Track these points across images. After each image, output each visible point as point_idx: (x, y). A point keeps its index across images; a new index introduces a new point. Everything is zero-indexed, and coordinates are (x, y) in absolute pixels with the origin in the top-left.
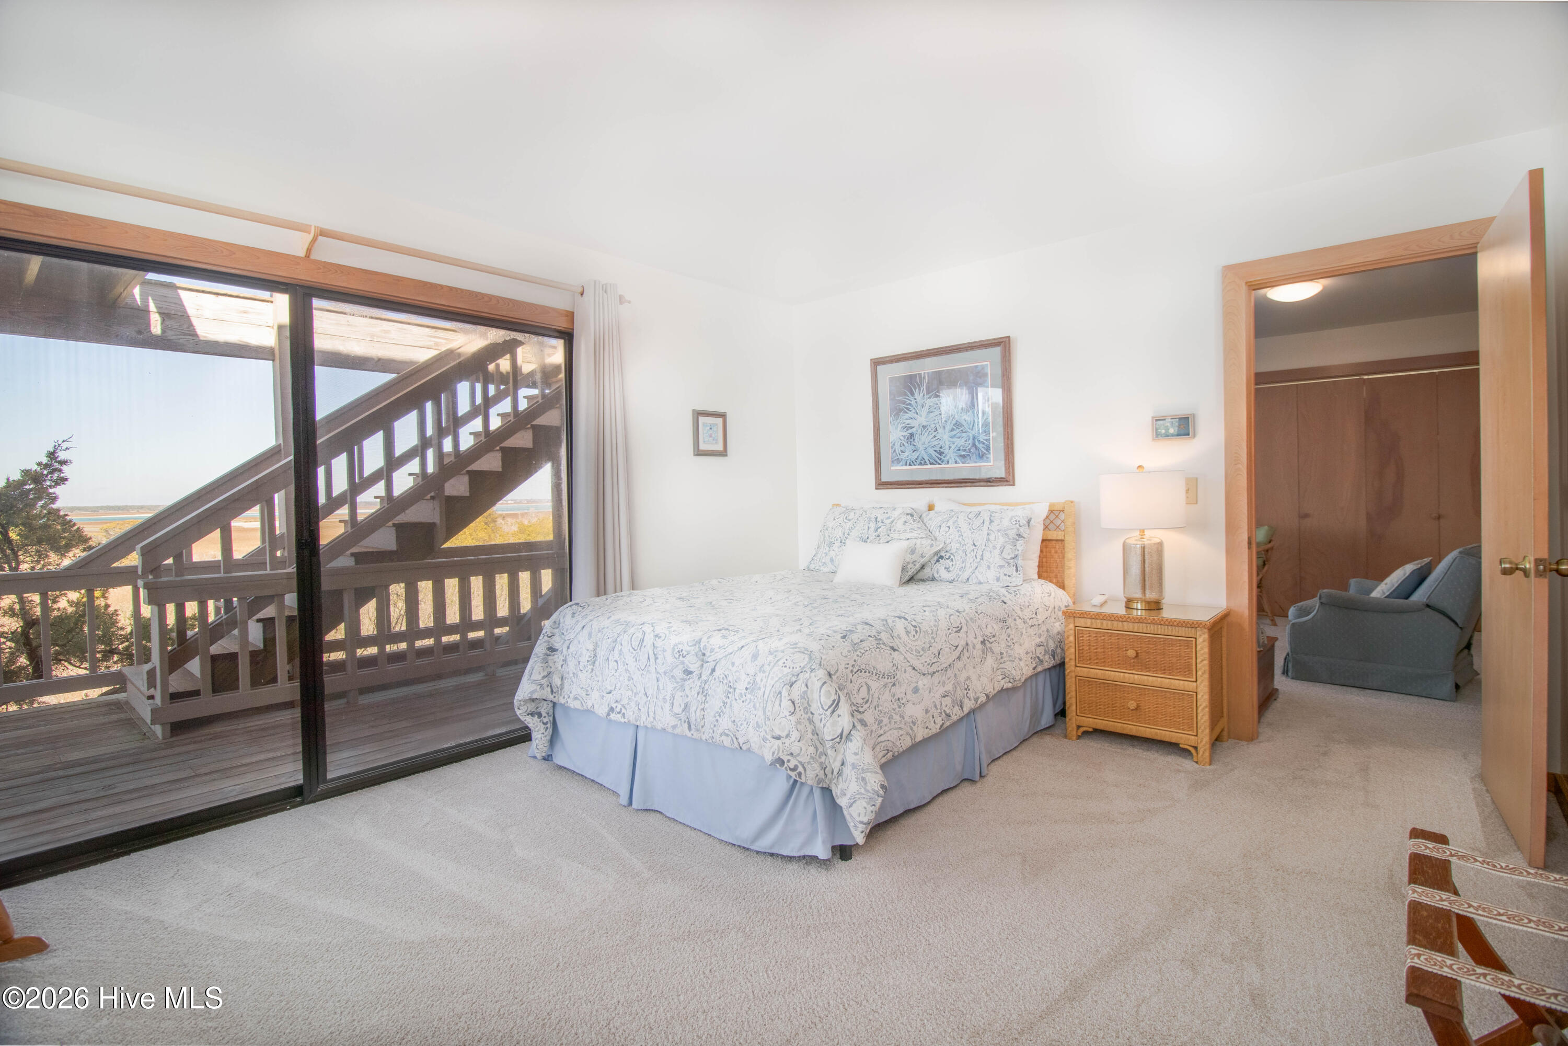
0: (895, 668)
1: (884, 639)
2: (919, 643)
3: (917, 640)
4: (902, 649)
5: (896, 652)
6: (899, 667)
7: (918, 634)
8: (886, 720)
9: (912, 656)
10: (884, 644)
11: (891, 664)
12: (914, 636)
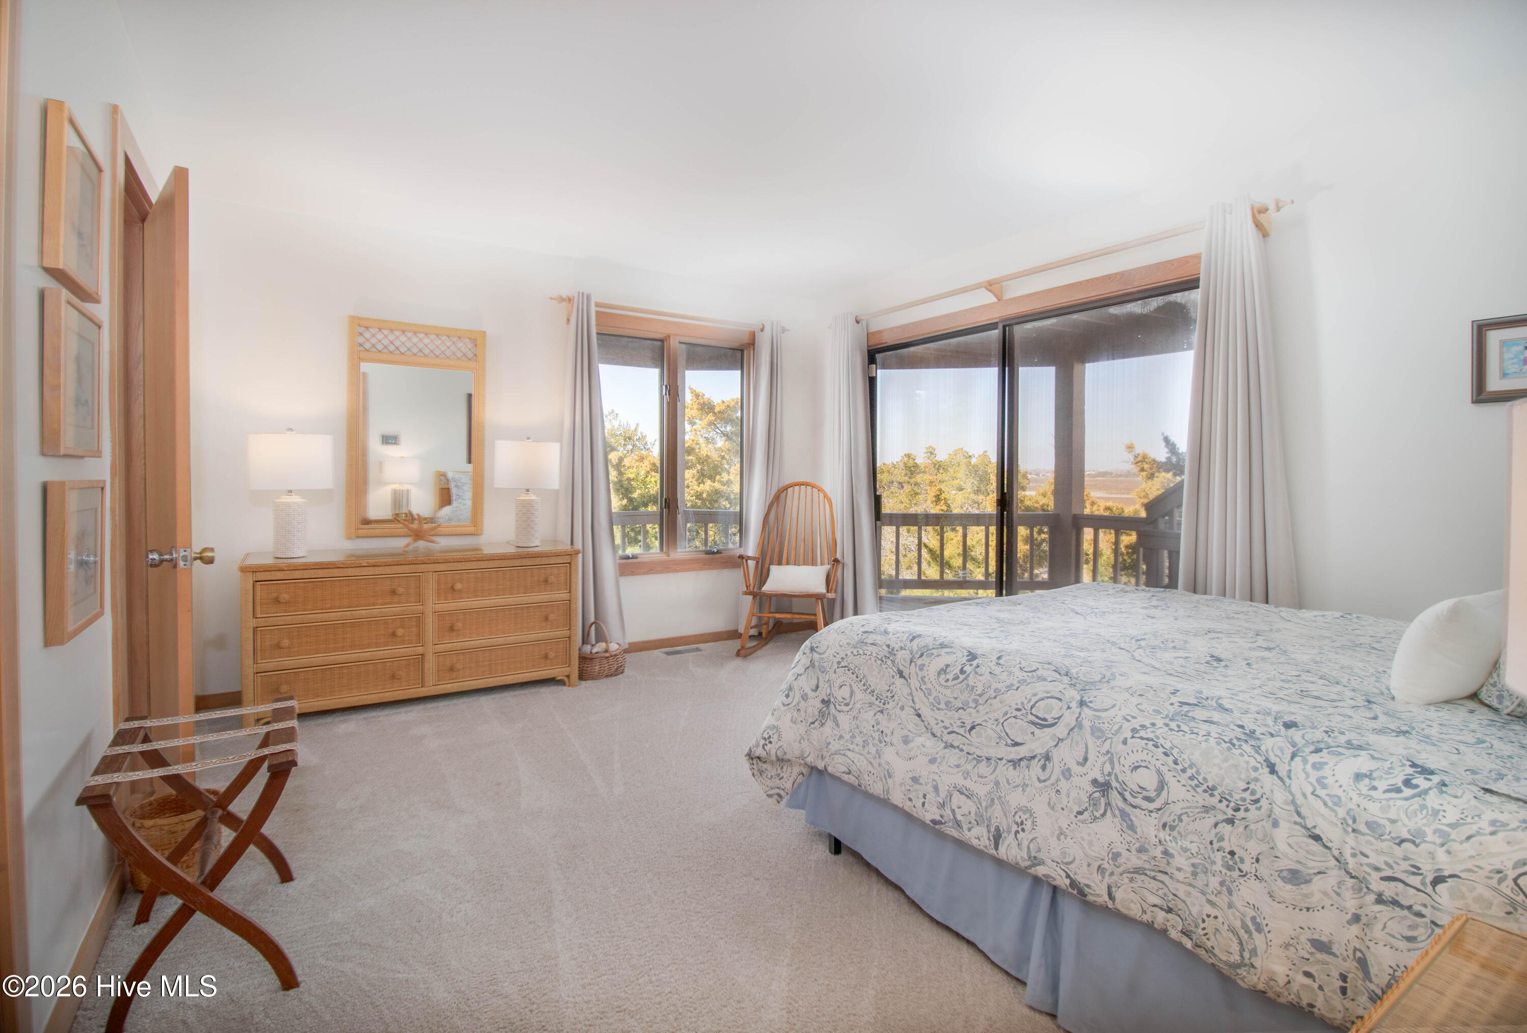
0: (889, 695)
1: (898, 657)
2: (948, 692)
3: (947, 687)
4: (914, 682)
5: (902, 680)
6: (896, 697)
7: (956, 682)
8: (859, 740)
9: (925, 700)
10: (893, 662)
11: (887, 688)
12: (947, 680)
